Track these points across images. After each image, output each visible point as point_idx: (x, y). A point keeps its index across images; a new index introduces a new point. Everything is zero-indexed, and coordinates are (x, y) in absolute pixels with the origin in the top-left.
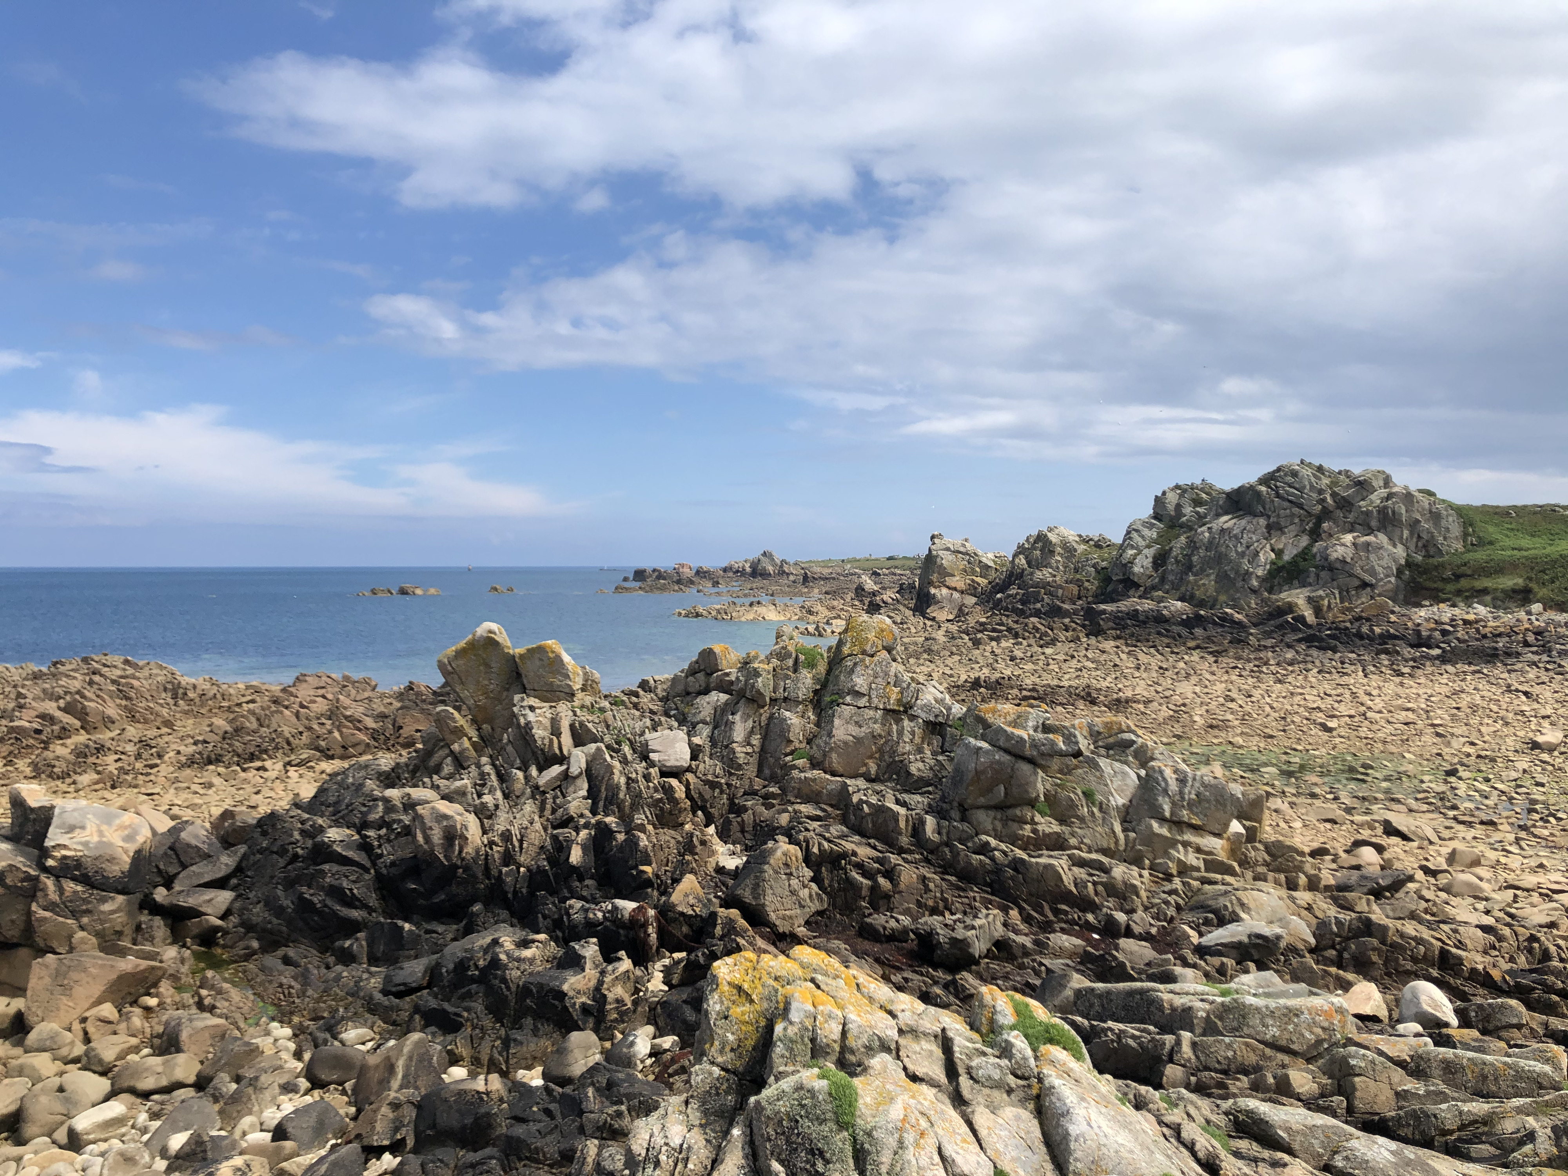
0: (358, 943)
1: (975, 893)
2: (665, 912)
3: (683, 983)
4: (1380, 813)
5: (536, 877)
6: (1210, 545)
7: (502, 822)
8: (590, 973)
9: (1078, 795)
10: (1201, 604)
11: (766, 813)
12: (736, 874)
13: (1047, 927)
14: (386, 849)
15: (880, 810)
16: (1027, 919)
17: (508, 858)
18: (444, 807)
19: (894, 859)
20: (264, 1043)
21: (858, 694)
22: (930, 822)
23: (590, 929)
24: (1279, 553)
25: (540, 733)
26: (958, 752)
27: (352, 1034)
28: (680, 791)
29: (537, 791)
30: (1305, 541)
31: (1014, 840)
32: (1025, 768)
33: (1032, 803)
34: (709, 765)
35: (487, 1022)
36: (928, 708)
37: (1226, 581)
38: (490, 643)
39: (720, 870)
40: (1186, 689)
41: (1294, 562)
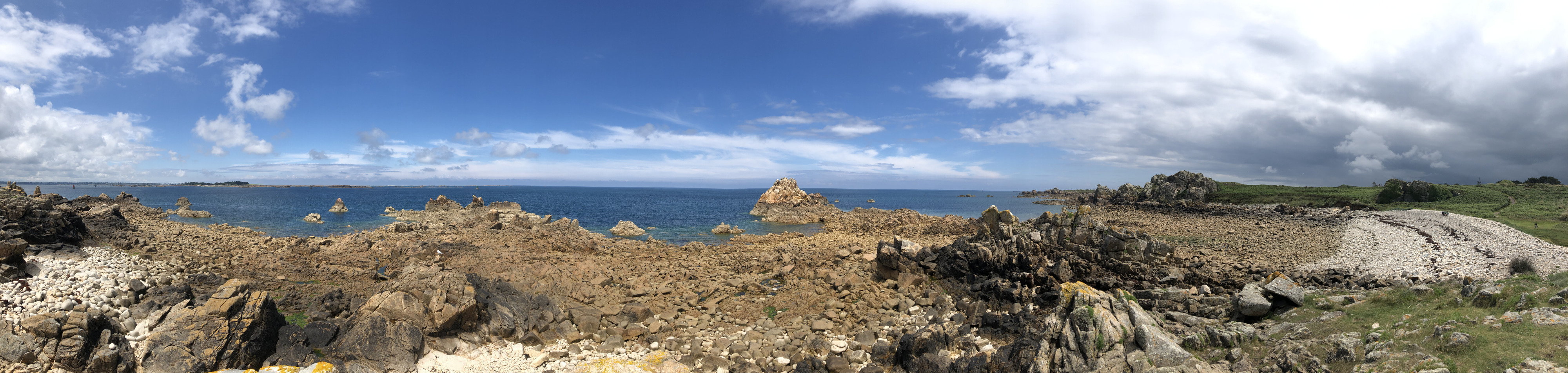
0: (965, 278)
1: (1110, 272)
2: (1036, 275)
3: (1040, 293)
4: (1199, 249)
5: (1005, 266)
6: (1164, 188)
7: (997, 253)
8: (1019, 289)
9: (1133, 248)
10: (1162, 202)
11: (1059, 253)
12: (1052, 267)
13: (1126, 279)
14: (970, 257)
15: (1087, 252)
16: (1122, 278)
17: (998, 261)
18: (984, 248)
19: (1090, 264)
20: (946, 299)
21: (1082, 224)
22: (1099, 255)
23: (1018, 279)
24: (1179, 191)
25: (1005, 232)
26: (1106, 238)
27: (965, 299)
28: (1038, 247)
29: (1005, 246)
30: (1185, 188)
31: (1119, 259)
32: (1122, 242)
33: (1123, 250)
34: (1045, 241)
35: (995, 299)
36: (1099, 228)
37: (1167, 197)
38: (993, 210)
39: (1048, 266)
40: (1158, 222)
41: (1182, 193)
